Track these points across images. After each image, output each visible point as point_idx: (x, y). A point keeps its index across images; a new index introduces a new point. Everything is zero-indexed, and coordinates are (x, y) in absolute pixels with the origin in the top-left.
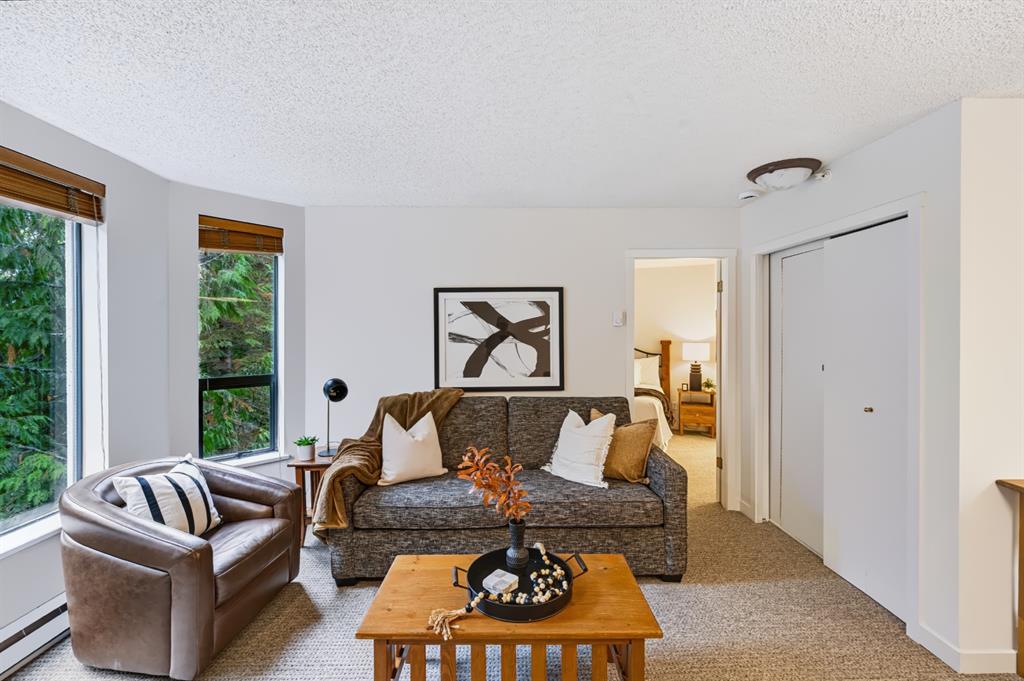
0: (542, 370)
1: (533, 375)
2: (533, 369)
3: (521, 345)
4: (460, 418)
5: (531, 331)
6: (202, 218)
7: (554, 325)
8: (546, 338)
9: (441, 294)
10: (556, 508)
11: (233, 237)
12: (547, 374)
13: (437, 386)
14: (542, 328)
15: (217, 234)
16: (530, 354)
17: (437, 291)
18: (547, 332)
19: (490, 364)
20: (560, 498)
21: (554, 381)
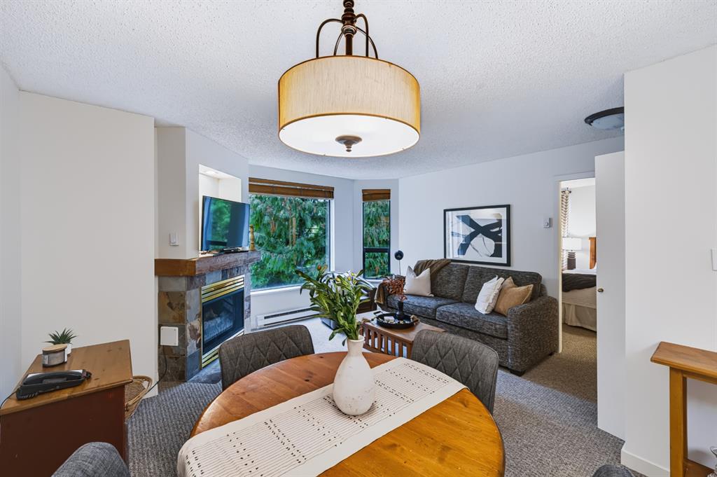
0: (497, 253)
1: (492, 256)
2: (492, 252)
3: (486, 239)
4: (444, 273)
5: (492, 231)
6: (363, 191)
7: (504, 228)
8: (500, 235)
9: (447, 213)
10: (454, 316)
11: (373, 196)
12: (500, 256)
13: (445, 257)
14: (497, 229)
15: (369, 196)
16: (491, 243)
17: (445, 211)
18: (500, 231)
19: (470, 249)
20: (457, 312)
21: (504, 260)
